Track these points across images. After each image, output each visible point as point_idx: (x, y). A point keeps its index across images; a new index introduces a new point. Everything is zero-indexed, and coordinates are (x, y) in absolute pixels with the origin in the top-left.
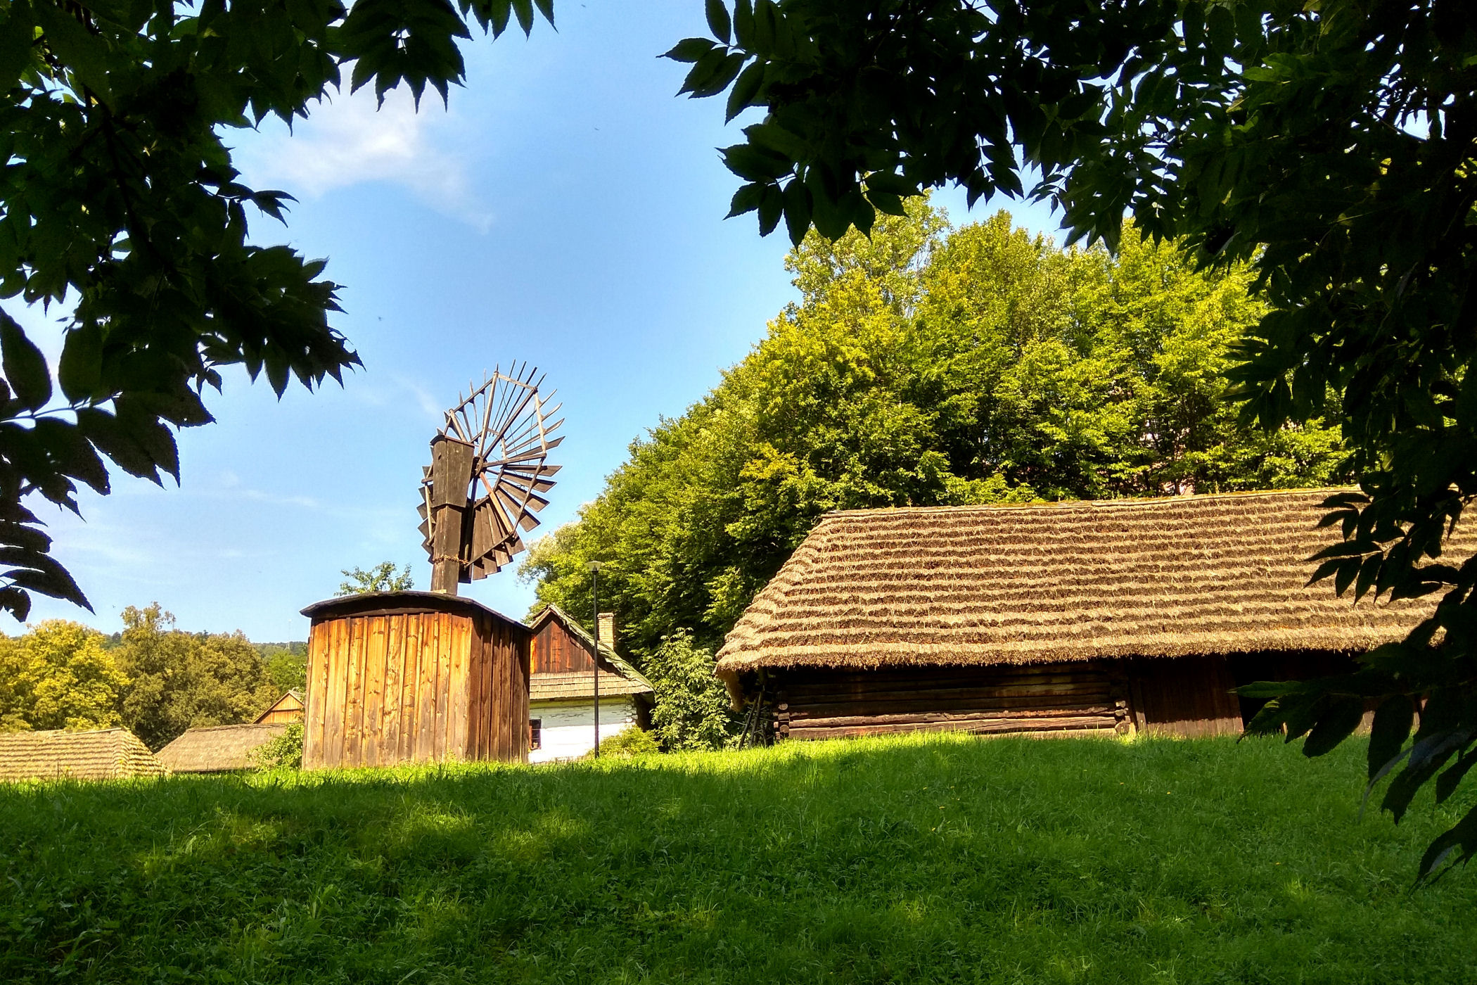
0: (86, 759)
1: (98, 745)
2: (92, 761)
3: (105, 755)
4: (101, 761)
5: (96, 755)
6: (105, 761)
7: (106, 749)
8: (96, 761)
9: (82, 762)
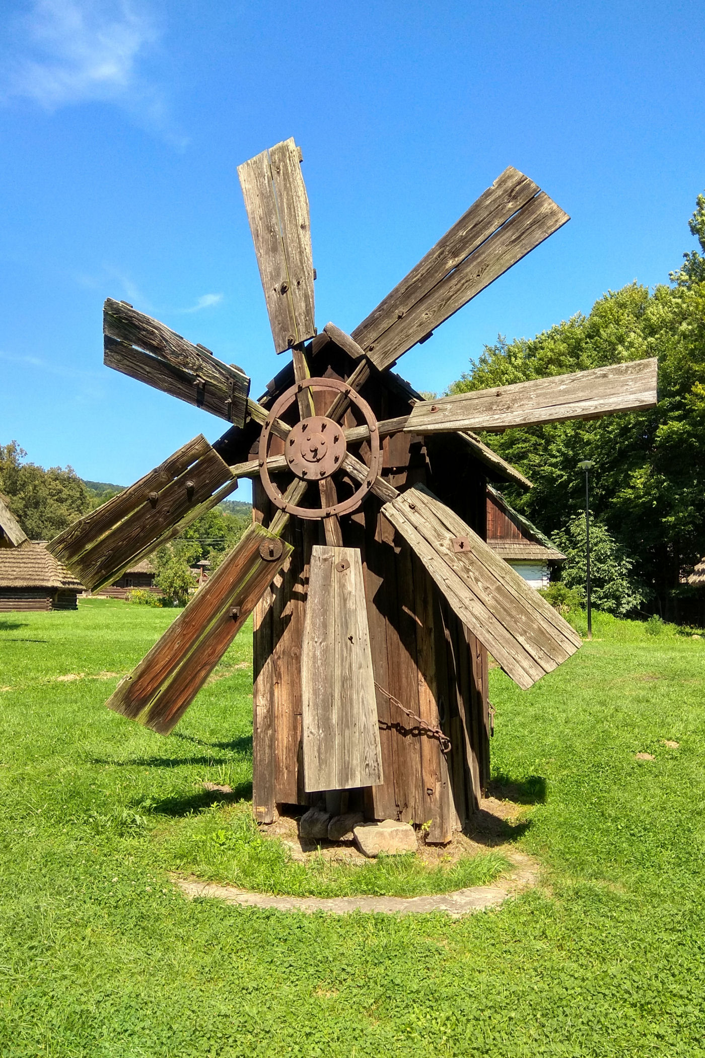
0: (24, 563)
1: (31, 553)
2: (29, 565)
3: (39, 561)
4: (37, 565)
5: (32, 561)
6: (40, 566)
7: (39, 557)
8: (34, 565)
9: (22, 565)
